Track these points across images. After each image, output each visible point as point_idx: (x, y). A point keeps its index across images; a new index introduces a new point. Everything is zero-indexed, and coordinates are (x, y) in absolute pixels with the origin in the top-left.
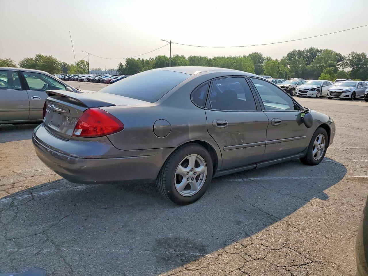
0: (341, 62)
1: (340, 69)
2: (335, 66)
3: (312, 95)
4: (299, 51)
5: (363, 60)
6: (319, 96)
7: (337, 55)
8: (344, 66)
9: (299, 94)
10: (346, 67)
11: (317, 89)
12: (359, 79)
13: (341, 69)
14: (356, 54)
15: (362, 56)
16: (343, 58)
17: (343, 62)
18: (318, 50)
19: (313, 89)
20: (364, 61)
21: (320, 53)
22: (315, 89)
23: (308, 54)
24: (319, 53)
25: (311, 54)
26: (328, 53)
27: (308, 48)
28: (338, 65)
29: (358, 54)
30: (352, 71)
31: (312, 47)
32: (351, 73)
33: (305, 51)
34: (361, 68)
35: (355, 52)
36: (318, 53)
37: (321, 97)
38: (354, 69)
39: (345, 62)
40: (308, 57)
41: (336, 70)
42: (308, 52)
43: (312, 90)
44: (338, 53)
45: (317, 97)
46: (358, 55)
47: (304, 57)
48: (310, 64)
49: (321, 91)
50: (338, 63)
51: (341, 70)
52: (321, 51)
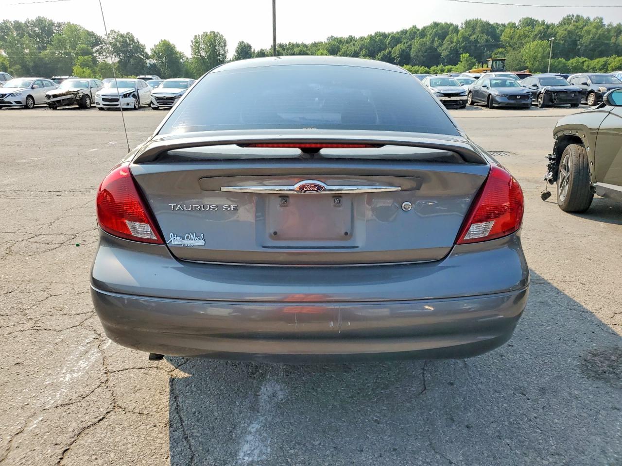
0: (98, 47)
1: (99, 58)
2: (92, 54)
3: (128, 104)
4: (17, 23)
5: (131, 44)
6: (137, 107)
7: (90, 34)
8: (104, 54)
9: (104, 105)
10: (108, 55)
11: (133, 94)
12: (133, 76)
13: (101, 59)
14: (118, 34)
15: (129, 38)
16: (100, 39)
17: (102, 48)
18: (53, 24)
19: (126, 94)
20: (134, 46)
21: (58, 28)
22: (129, 94)
23: (36, 29)
24: (56, 28)
25: (42, 29)
26: (74, 30)
27: (33, 18)
28: (96, 52)
29: (121, 34)
30: (119, 62)
31: (41, 16)
32: (118, 67)
33: (28, 22)
34: (131, 57)
35: (116, 31)
36: (55, 30)
37: (140, 108)
38: (121, 59)
39: (104, 47)
40: (38, 35)
41: (94, 60)
42: (35, 26)
43: (125, 96)
44: (90, 30)
45: (135, 109)
46: (122, 36)
47: (30, 35)
48: (44, 48)
49: (139, 98)
50: (95, 49)
51: (102, 61)
52: (59, 25)
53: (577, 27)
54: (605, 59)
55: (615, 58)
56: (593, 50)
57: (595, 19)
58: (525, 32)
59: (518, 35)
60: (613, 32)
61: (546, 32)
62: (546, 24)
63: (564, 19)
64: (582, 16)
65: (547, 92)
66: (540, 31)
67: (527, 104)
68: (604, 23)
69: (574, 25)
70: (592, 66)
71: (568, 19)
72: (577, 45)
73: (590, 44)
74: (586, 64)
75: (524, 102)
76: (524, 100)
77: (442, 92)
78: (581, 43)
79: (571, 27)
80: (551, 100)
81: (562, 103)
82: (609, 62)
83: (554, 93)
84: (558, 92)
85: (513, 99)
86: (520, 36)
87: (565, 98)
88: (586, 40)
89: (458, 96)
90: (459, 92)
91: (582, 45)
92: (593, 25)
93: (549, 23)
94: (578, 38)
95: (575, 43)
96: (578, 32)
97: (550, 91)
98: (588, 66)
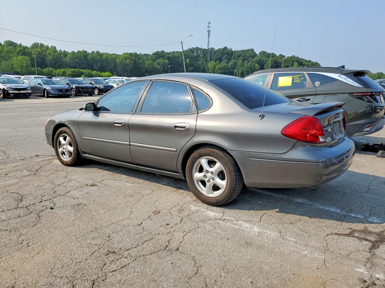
53: (43, 50)
54: (63, 70)
55: (68, 70)
56: (55, 64)
57: (51, 47)
58: (10, 49)
59: (5, 51)
60: (62, 55)
61: (24, 51)
62: (22, 46)
63: (33, 45)
64: (44, 44)
65: (76, 87)
66: (20, 50)
67: (69, 95)
68: (57, 50)
69: (41, 49)
70: (57, 73)
71: (36, 45)
72: (45, 60)
73: (52, 60)
74: (54, 72)
75: (67, 93)
76: (67, 92)
77: (13, 87)
78: (47, 60)
79: (39, 50)
80: (79, 92)
81: (85, 93)
82: (66, 71)
83: (80, 88)
84: (83, 88)
85: (61, 92)
86: (7, 52)
87: (86, 91)
88: (49, 58)
89: (25, 90)
90: (26, 87)
91: (48, 61)
92: (52, 50)
93: (24, 46)
94: (45, 57)
95: (43, 59)
96: (44, 53)
97: (78, 87)
98: (55, 73)
